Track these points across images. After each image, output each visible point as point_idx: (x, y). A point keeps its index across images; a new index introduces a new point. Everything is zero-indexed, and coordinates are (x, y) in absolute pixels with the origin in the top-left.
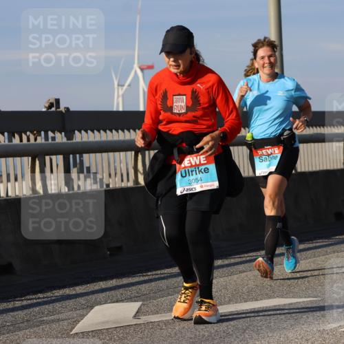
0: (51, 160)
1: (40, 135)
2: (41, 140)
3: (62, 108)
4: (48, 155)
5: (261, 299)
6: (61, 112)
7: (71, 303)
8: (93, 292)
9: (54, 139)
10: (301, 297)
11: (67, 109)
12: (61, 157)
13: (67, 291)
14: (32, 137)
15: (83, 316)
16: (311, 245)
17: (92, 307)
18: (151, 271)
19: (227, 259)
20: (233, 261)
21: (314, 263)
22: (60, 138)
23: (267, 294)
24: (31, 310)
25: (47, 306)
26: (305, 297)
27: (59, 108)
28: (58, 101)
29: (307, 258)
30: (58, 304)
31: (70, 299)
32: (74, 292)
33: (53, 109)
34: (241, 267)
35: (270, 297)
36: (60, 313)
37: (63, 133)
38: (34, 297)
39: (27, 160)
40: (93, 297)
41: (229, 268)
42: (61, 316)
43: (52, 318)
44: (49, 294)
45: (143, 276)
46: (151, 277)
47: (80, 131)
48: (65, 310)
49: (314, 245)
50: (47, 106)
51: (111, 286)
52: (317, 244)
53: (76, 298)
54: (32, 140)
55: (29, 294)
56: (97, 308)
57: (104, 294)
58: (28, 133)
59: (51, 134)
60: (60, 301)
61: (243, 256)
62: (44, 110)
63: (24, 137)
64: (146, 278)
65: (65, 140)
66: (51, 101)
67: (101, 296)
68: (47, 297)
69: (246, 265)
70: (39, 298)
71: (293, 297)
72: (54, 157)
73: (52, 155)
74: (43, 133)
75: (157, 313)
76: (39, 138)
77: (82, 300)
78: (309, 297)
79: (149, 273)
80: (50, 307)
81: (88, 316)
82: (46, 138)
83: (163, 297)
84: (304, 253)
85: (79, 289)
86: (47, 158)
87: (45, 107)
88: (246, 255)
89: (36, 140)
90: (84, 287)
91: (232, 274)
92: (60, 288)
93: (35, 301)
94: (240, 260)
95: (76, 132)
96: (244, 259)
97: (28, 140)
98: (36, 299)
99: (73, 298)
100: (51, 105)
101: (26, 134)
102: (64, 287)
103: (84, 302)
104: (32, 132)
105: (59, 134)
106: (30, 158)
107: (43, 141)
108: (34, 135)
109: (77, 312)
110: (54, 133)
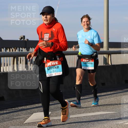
0: (21, 58)
1: (17, 49)
2: (17, 51)
3: (26, 39)
4: (19, 56)
5: (95, 112)
6: (26, 40)
7: (24, 112)
8: (33, 108)
9: (22, 50)
10: (110, 111)
11: (28, 40)
12: (24, 58)
13: (24, 107)
14: (14, 50)
15: (29, 117)
16: (115, 92)
17: (32, 114)
18: (55, 101)
19: (84, 96)
20: (86, 97)
21: (116, 99)
22: (24, 50)
23: (98, 110)
24: (10, 114)
25: (16, 113)
26: (112, 111)
27: (25, 39)
28: (24, 37)
29: (113, 97)
30: (20, 112)
31: (25, 110)
32: (26, 108)
33: (22, 39)
34: (89, 100)
35: (99, 111)
36: (20, 115)
37: (26, 49)
38: (11, 109)
39: (12, 58)
40: (33, 110)
41: (84, 100)
42: (21, 117)
43: (17, 117)
44: (17, 108)
45: (52, 102)
46: (55, 103)
47: (32, 48)
48: (22, 114)
49: (117, 92)
50: (20, 38)
51: (40, 106)
52: (118, 92)
53: (27, 110)
54: (14, 51)
55: (9, 108)
56: (34, 114)
57: (37, 109)
58: (13, 48)
59: (21, 49)
60: (21, 111)
61: (90, 96)
62: (19, 40)
63: (11, 50)
64: (53, 103)
65: (26, 51)
66: (22, 37)
67: (36, 109)
68: (16, 109)
69: (91, 99)
70: (13, 110)
71: (107, 111)
72: (22, 57)
73: (21, 56)
74: (18, 48)
75: (56, 116)
76: (16, 50)
77: (29, 111)
78: (113, 111)
79: (54, 101)
80: (17, 113)
81: (31, 117)
82: (19, 50)
83: (59, 110)
84: (113, 95)
85: (28, 107)
86: (19, 58)
87: (20, 39)
88: (91, 95)
89: (15, 51)
90: (30, 106)
91: (85, 102)
92: (21, 106)
93: (11, 111)
94: (89, 97)
95: (31, 48)
96: (90, 97)
97: (13, 51)
98: (12, 110)
99: (26, 110)
100: (22, 38)
101: (12, 49)
102: (23, 106)
103: (29, 112)
104: (14, 48)
105: (24, 49)
106: (13, 58)
107: (18, 51)
108: (15, 49)
109: (27, 115)
110: (22, 49)
